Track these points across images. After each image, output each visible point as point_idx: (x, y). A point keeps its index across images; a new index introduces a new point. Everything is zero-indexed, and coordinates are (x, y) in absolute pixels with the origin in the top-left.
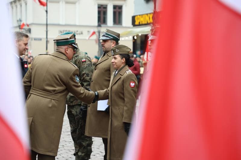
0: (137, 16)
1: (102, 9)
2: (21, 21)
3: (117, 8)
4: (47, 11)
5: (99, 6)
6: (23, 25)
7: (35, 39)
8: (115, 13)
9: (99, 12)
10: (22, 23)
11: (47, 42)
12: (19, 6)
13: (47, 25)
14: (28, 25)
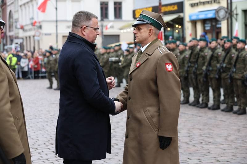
0: (137, 10)
1: (104, 6)
2: (33, 18)
3: (117, 4)
4: (56, 8)
5: (102, 3)
6: (35, 22)
7: (46, 34)
8: (115, 9)
9: (102, 9)
10: (33, 21)
11: (57, 36)
12: (31, 7)
13: (57, 21)
14: (39, 22)
